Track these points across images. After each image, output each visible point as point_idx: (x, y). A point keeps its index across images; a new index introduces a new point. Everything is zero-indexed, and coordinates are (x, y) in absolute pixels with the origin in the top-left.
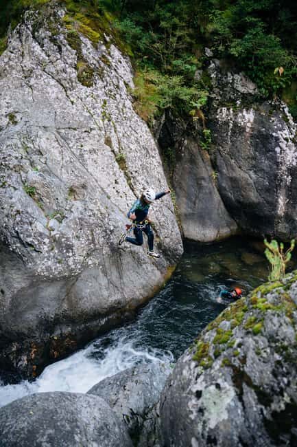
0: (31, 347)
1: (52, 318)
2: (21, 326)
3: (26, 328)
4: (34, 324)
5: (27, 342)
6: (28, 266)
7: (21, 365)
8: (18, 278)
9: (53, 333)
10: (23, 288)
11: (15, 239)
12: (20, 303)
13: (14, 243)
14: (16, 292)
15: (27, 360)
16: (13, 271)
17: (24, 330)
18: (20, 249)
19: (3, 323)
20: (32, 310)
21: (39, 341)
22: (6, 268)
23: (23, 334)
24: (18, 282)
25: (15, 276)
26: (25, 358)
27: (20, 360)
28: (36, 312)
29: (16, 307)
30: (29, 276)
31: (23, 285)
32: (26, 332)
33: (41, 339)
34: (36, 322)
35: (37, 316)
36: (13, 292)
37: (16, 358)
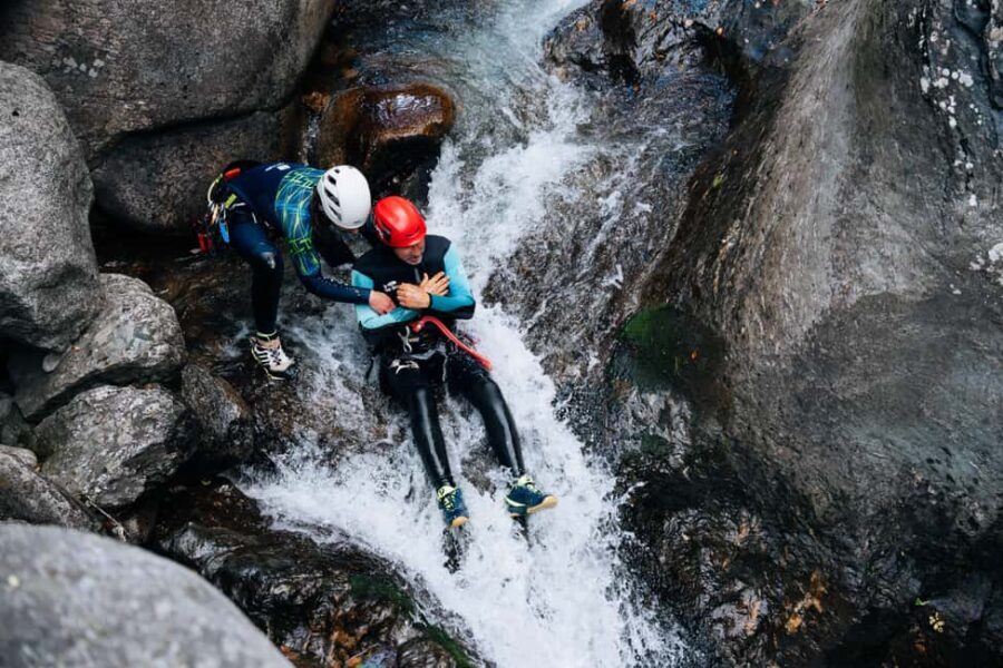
0: (806, 578)
1: (973, 523)
2: (811, 460)
3: (830, 489)
4: (873, 494)
5: (801, 546)
6: (959, 207)
7: (728, 623)
8: (895, 240)
9: (943, 594)
10: (889, 301)
11: (964, 42)
12: (848, 359)
13: (952, 62)
14: (853, 299)
15: (763, 620)
16: (891, 199)
17: (815, 488)
18: (961, 104)
19: (745, 402)
20: (890, 423)
21: (855, 580)
22: (873, 170)
23: (805, 502)
24: (886, 260)
25: (887, 226)
26: (758, 606)
27: (735, 599)
28: (911, 445)
29: (827, 367)
30: (941, 258)
31: (901, 285)
32: (821, 505)
33: (871, 583)
34: (887, 492)
35: (906, 468)
36: (846, 292)
37: (727, 579)
